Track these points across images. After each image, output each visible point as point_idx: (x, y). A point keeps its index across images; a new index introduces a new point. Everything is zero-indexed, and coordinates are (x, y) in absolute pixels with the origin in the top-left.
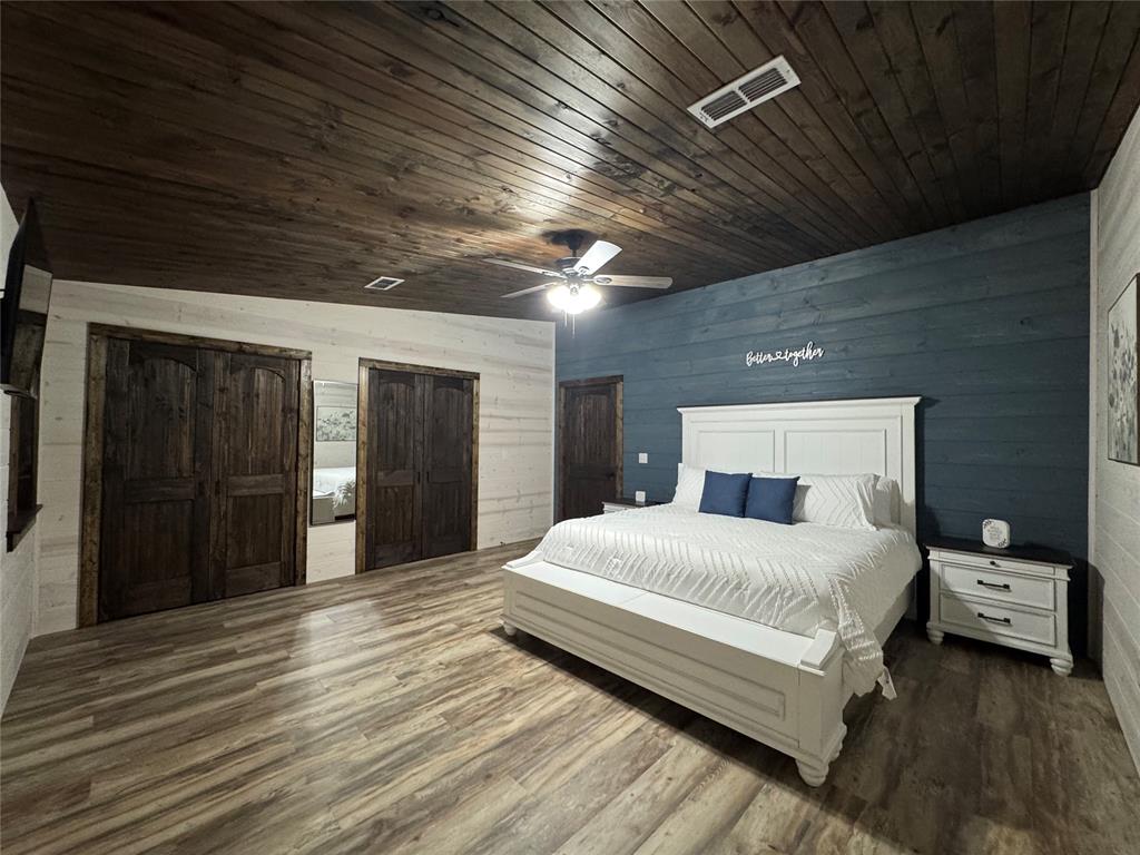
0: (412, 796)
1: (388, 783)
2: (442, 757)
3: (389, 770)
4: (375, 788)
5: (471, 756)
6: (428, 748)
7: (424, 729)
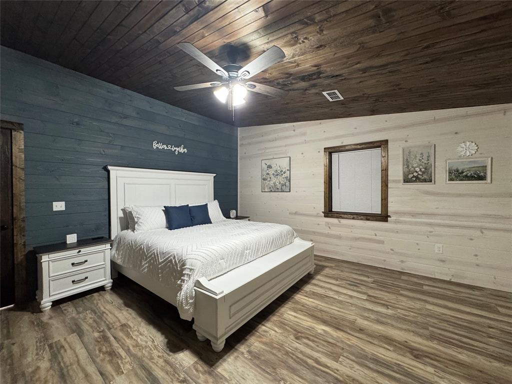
0: (394, 351)
1: (399, 364)
2: (365, 349)
3: (393, 368)
4: (406, 368)
5: (356, 338)
6: (365, 357)
7: (355, 365)
